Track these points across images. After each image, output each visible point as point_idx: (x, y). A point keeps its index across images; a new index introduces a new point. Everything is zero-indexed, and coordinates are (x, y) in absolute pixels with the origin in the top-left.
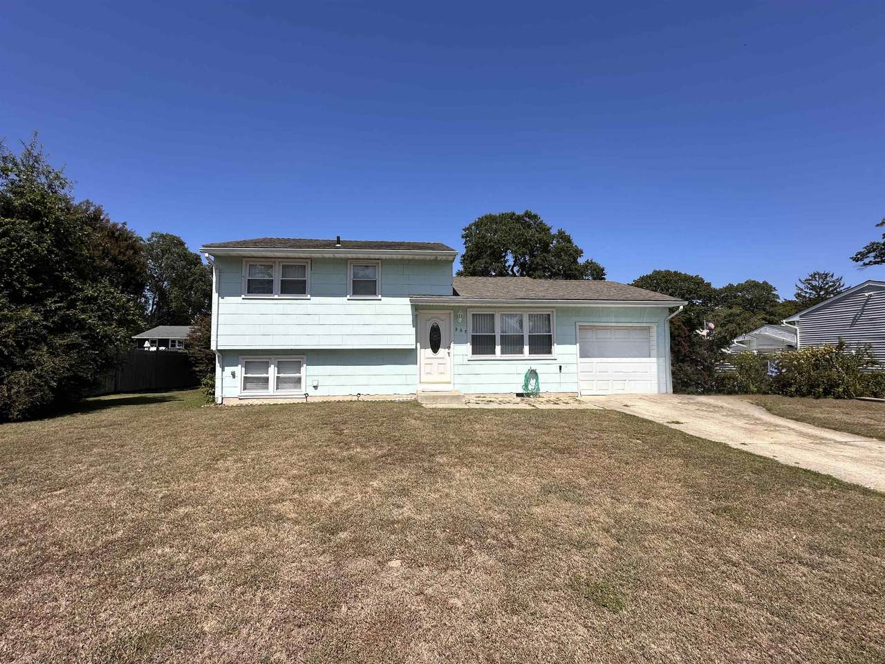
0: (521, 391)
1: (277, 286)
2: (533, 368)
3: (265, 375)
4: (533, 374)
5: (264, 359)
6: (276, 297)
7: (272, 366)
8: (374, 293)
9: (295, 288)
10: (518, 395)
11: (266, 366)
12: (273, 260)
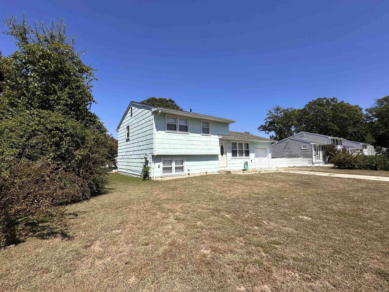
0: (243, 169)
1: (178, 128)
2: (246, 161)
3: (170, 166)
4: (246, 163)
5: (170, 159)
6: (178, 132)
7: (174, 162)
8: (208, 133)
9: (184, 129)
10: (243, 170)
11: (171, 162)
12: (177, 116)
